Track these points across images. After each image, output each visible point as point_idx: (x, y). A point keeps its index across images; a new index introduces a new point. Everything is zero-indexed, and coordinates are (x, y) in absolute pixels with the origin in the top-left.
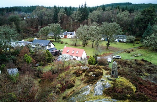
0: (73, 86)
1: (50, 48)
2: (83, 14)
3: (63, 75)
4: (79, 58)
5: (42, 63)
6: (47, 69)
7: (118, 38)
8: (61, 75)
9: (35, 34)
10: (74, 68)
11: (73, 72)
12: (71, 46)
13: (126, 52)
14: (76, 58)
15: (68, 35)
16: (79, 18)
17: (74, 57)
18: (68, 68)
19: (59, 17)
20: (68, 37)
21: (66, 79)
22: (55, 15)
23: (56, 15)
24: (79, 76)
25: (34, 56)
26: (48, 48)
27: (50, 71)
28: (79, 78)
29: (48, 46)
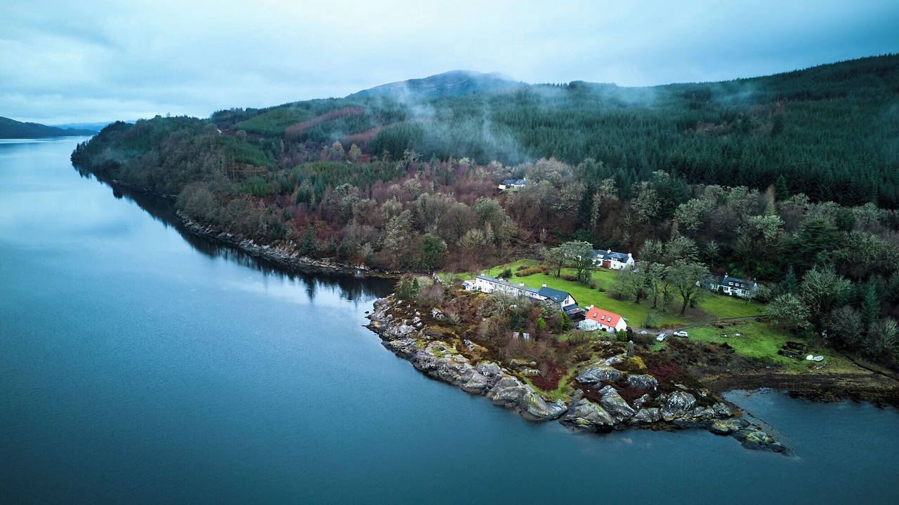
0: (589, 359)
1: (567, 305)
2: (662, 202)
3: (581, 348)
4: (612, 329)
5: (557, 330)
6: (563, 338)
7: (734, 286)
8: (578, 348)
9: (531, 246)
10: (595, 342)
11: (592, 346)
12: (609, 297)
13: (714, 325)
14: (606, 327)
15: (612, 261)
16: (650, 212)
17: (604, 326)
18: (587, 341)
19: (596, 205)
20: (612, 266)
21: (583, 353)
22: (586, 199)
23: (588, 200)
24: (598, 351)
25: (546, 320)
26: (563, 304)
27: (567, 341)
28: (597, 353)
29: (564, 302)
